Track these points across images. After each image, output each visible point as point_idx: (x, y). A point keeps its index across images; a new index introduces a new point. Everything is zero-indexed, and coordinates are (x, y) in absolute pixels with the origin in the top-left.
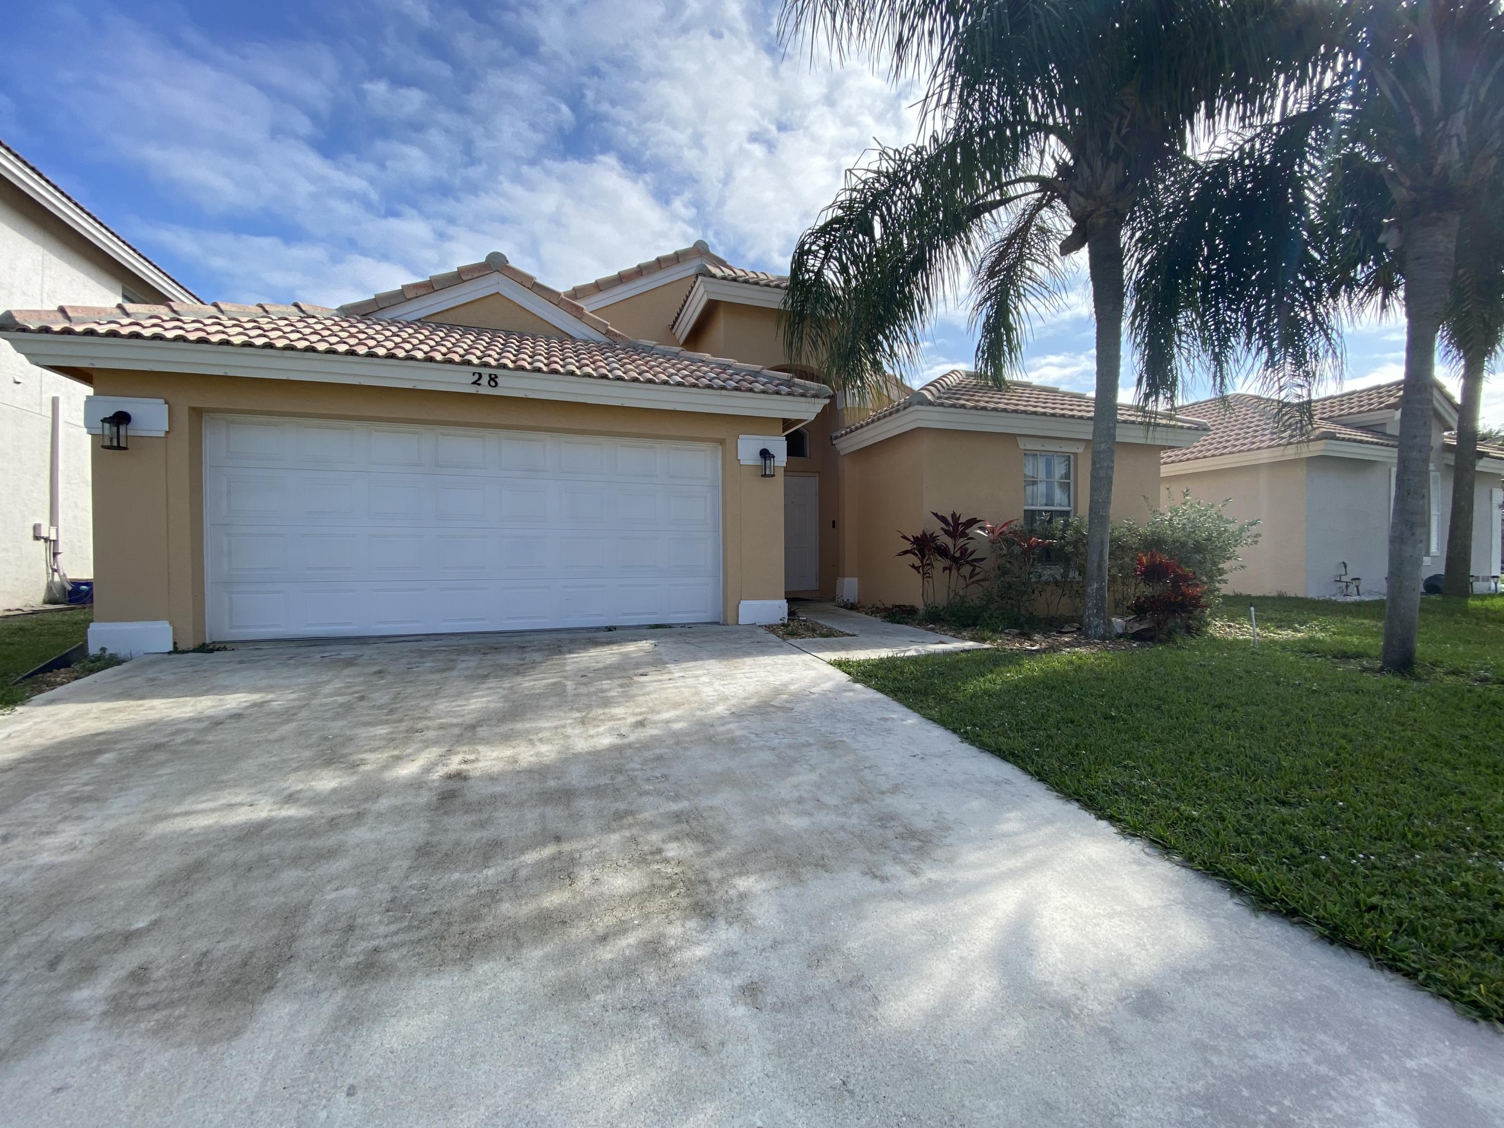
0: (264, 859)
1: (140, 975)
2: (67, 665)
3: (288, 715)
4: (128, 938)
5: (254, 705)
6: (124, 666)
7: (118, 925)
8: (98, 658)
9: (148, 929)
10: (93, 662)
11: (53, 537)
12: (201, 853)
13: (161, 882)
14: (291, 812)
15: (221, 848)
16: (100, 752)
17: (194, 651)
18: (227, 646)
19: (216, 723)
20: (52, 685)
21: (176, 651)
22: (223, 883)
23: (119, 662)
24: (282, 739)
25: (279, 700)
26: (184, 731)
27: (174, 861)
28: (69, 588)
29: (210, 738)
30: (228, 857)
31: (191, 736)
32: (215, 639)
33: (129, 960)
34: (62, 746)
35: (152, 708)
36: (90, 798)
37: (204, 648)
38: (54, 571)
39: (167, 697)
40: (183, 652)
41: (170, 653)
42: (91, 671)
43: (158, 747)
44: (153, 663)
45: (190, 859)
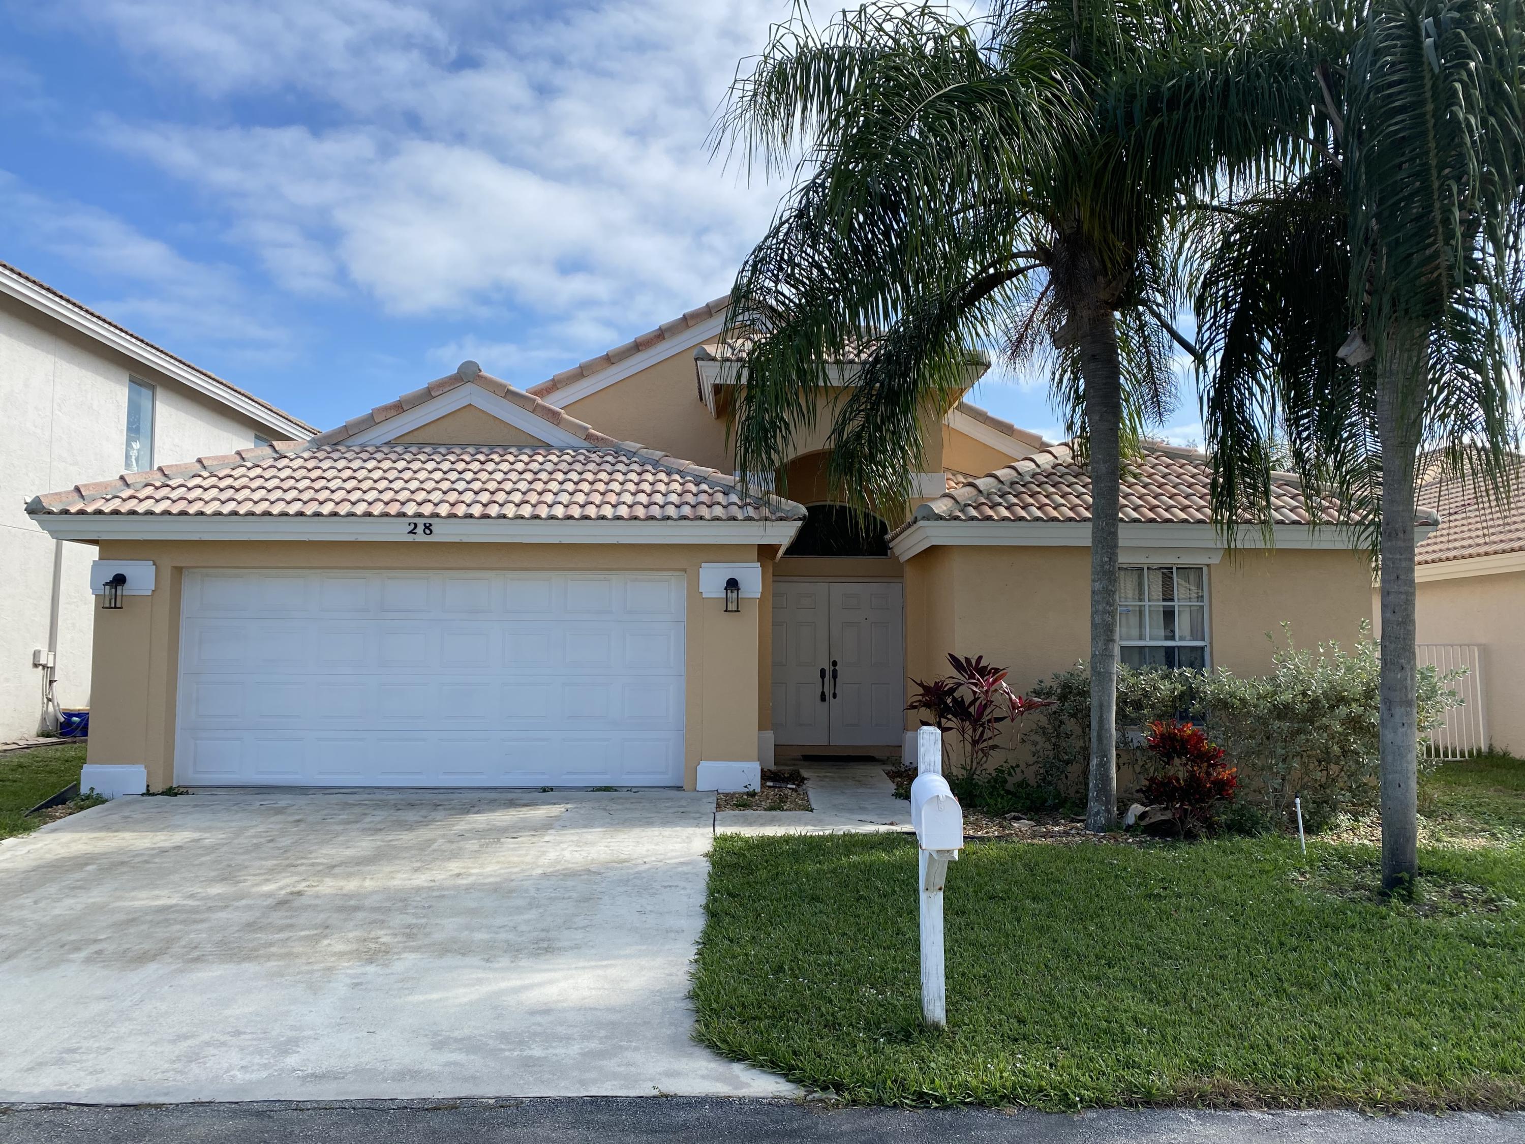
0: (167, 920)
1: (99, 952)
2: (63, 802)
3: (213, 849)
4: (96, 941)
5: (193, 841)
6: (107, 804)
7: (92, 937)
8: (88, 797)
9: (105, 939)
10: (83, 800)
11: (50, 664)
12: (135, 915)
13: (114, 924)
14: (191, 902)
15: (147, 914)
16: (87, 864)
17: (163, 794)
18: (190, 791)
19: (163, 851)
20: (54, 818)
21: (148, 793)
22: (144, 927)
23: (103, 802)
24: (201, 864)
25: (210, 839)
26: (142, 855)
27: (121, 917)
28: (62, 720)
29: (157, 860)
30: (149, 918)
31: (146, 858)
32: (181, 784)
33: (96, 947)
34: (64, 859)
35: (123, 839)
36: (80, 888)
37: (171, 792)
38: (49, 700)
39: (134, 831)
40: (154, 794)
41: (143, 795)
42: (82, 808)
43: (122, 863)
44: (129, 803)
45: (130, 917)
